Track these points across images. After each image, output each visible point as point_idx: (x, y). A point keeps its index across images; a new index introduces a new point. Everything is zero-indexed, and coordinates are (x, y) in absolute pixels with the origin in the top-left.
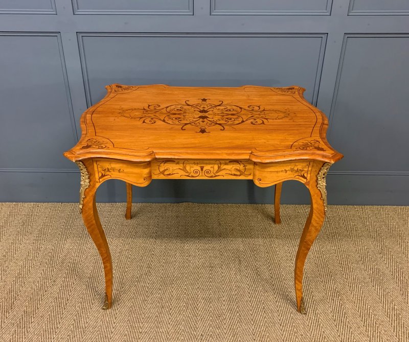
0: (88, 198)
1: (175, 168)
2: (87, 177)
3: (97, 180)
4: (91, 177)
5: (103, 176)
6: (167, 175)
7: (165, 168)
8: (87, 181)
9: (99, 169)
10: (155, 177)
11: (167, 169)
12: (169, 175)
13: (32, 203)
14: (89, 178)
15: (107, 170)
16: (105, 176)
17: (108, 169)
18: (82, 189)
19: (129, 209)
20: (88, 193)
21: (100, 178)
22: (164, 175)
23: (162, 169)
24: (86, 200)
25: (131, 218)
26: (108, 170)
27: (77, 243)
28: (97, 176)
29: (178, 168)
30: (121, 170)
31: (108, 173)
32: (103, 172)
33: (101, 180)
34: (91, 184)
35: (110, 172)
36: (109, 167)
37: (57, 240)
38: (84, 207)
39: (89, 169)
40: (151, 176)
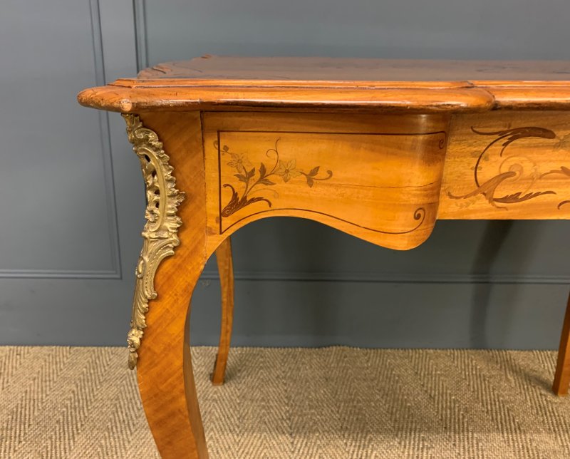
0: (167, 301)
1: (544, 168)
2: (171, 206)
3: (212, 223)
4: (190, 208)
5: (238, 203)
6: (505, 200)
7: (505, 170)
8: (171, 224)
9: (226, 171)
10: (449, 210)
11: (510, 174)
12: (514, 198)
13: (7, 348)
14: (177, 214)
15: (257, 175)
16: (245, 202)
17: (263, 170)
18: (148, 262)
19: (220, 360)
20: (169, 278)
21: (223, 214)
22: (492, 200)
23: (489, 171)
24: (158, 309)
25: (224, 382)
26: (263, 179)
27: (101, 446)
28: (212, 206)
29: (557, 166)
30: (322, 174)
31: (259, 190)
32: (240, 187)
33: (227, 222)
34: (186, 241)
35: (267, 183)
36: (270, 164)
37: (51, 438)
38: (147, 343)
39: (186, 169)
40: (433, 206)
